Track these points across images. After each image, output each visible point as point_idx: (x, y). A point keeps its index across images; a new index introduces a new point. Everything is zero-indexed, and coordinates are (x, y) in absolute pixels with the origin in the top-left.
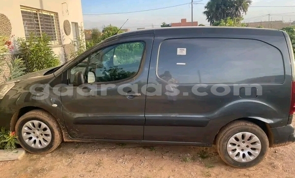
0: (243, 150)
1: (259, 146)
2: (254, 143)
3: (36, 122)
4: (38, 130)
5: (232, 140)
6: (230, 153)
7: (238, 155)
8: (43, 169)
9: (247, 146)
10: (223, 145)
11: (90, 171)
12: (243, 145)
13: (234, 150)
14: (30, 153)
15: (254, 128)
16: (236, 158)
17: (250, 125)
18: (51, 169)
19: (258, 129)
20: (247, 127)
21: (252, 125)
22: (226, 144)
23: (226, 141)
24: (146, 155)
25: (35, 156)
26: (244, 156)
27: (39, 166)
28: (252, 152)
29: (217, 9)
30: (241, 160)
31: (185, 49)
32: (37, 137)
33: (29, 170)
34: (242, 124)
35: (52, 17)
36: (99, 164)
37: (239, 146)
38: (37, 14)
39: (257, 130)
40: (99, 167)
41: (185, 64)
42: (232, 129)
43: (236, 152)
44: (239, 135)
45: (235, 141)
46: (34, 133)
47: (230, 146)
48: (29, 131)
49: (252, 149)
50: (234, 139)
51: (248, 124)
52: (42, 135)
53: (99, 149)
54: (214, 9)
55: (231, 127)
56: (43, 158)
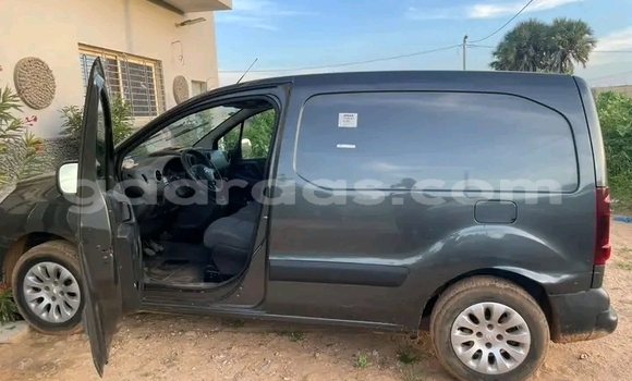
0: (489, 345)
1: (525, 336)
2: (513, 330)
3: (51, 266)
4: (55, 283)
5: (463, 319)
6: (460, 350)
7: (477, 356)
8: (52, 364)
9: (499, 337)
10: (441, 331)
11: (146, 375)
12: (490, 334)
13: (468, 344)
14: (39, 332)
15: (511, 295)
16: (472, 364)
17: (502, 286)
18: (68, 364)
19: (521, 295)
20: (493, 291)
21: (508, 286)
22: (447, 330)
23: (448, 322)
24: (280, 350)
25: (45, 339)
26: (492, 359)
27: (47, 356)
28: (510, 350)
29: (519, 56)
30: (486, 370)
31: (356, 115)
32: (54, 299)
33: (23, 364)
34: (484, 283)
35: (149, 68)
36: (170, 362)
37: (479, 334)
38: (115, 62)
39: (518, 298)
40: (169, 367)
41: (354, 146)
42: (462, 295)
43: (474, 350)
44: (478, 309)
45: (469, 324)
46: (47, 288)
47: (458, 333)
48: (37, 284)
49: (509, 342)
50: (466, 318)
51: (497, 285)
52: (62, 293)
53: (182, 331)
54: (511, 57)
55: (460, 289)
56: (60, 344)
